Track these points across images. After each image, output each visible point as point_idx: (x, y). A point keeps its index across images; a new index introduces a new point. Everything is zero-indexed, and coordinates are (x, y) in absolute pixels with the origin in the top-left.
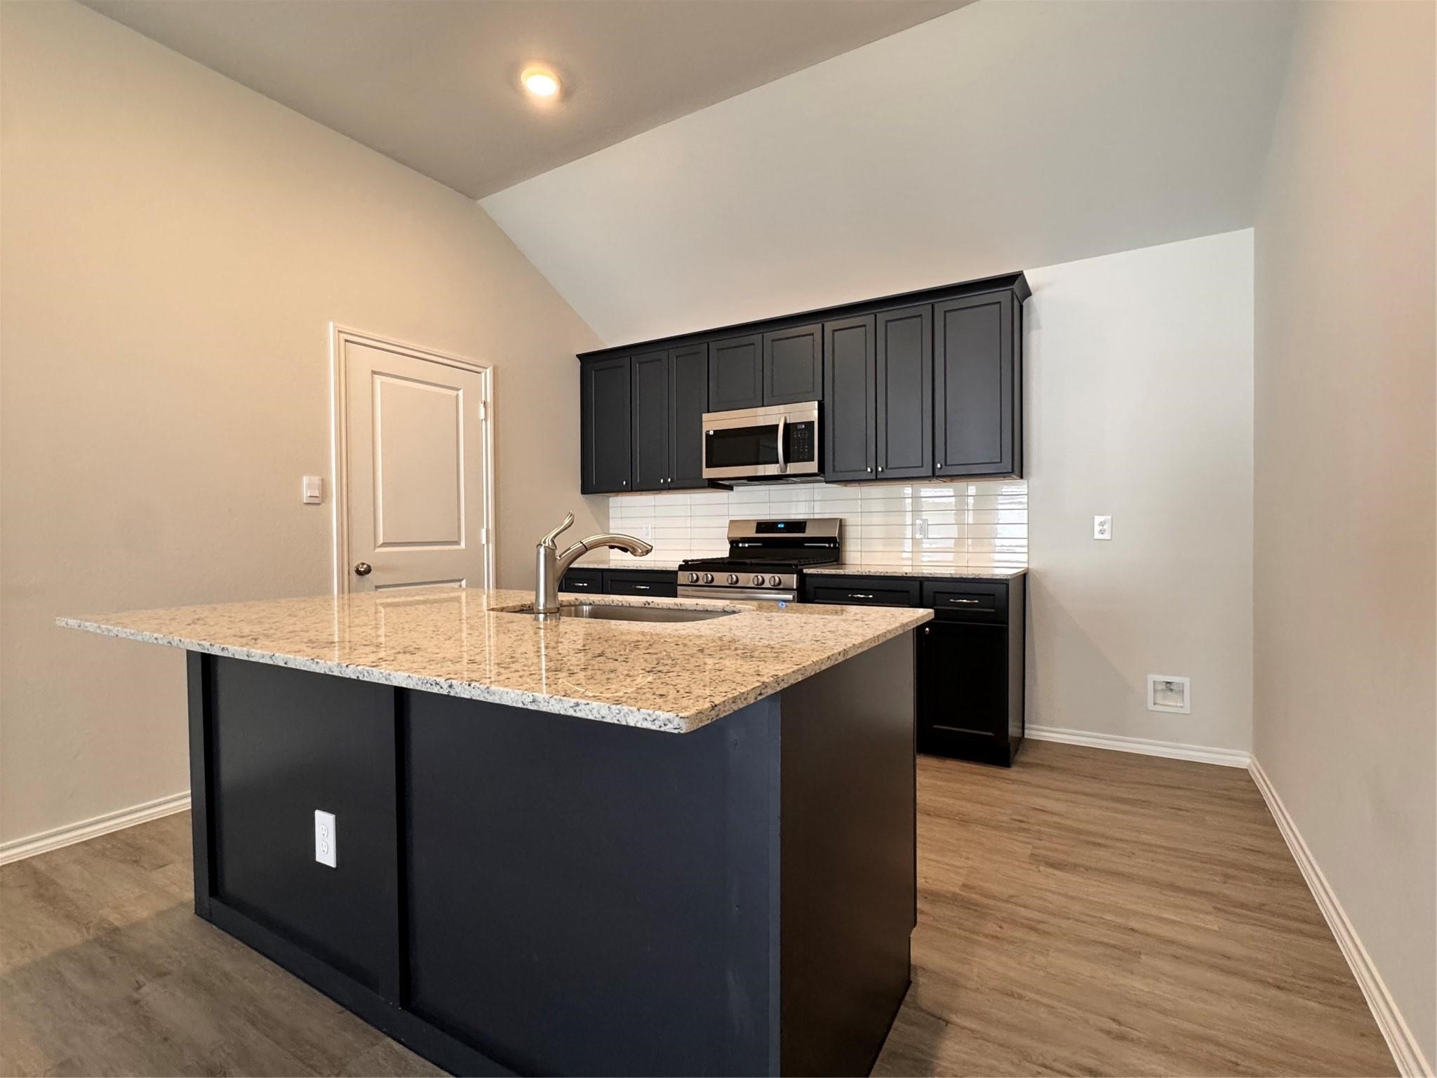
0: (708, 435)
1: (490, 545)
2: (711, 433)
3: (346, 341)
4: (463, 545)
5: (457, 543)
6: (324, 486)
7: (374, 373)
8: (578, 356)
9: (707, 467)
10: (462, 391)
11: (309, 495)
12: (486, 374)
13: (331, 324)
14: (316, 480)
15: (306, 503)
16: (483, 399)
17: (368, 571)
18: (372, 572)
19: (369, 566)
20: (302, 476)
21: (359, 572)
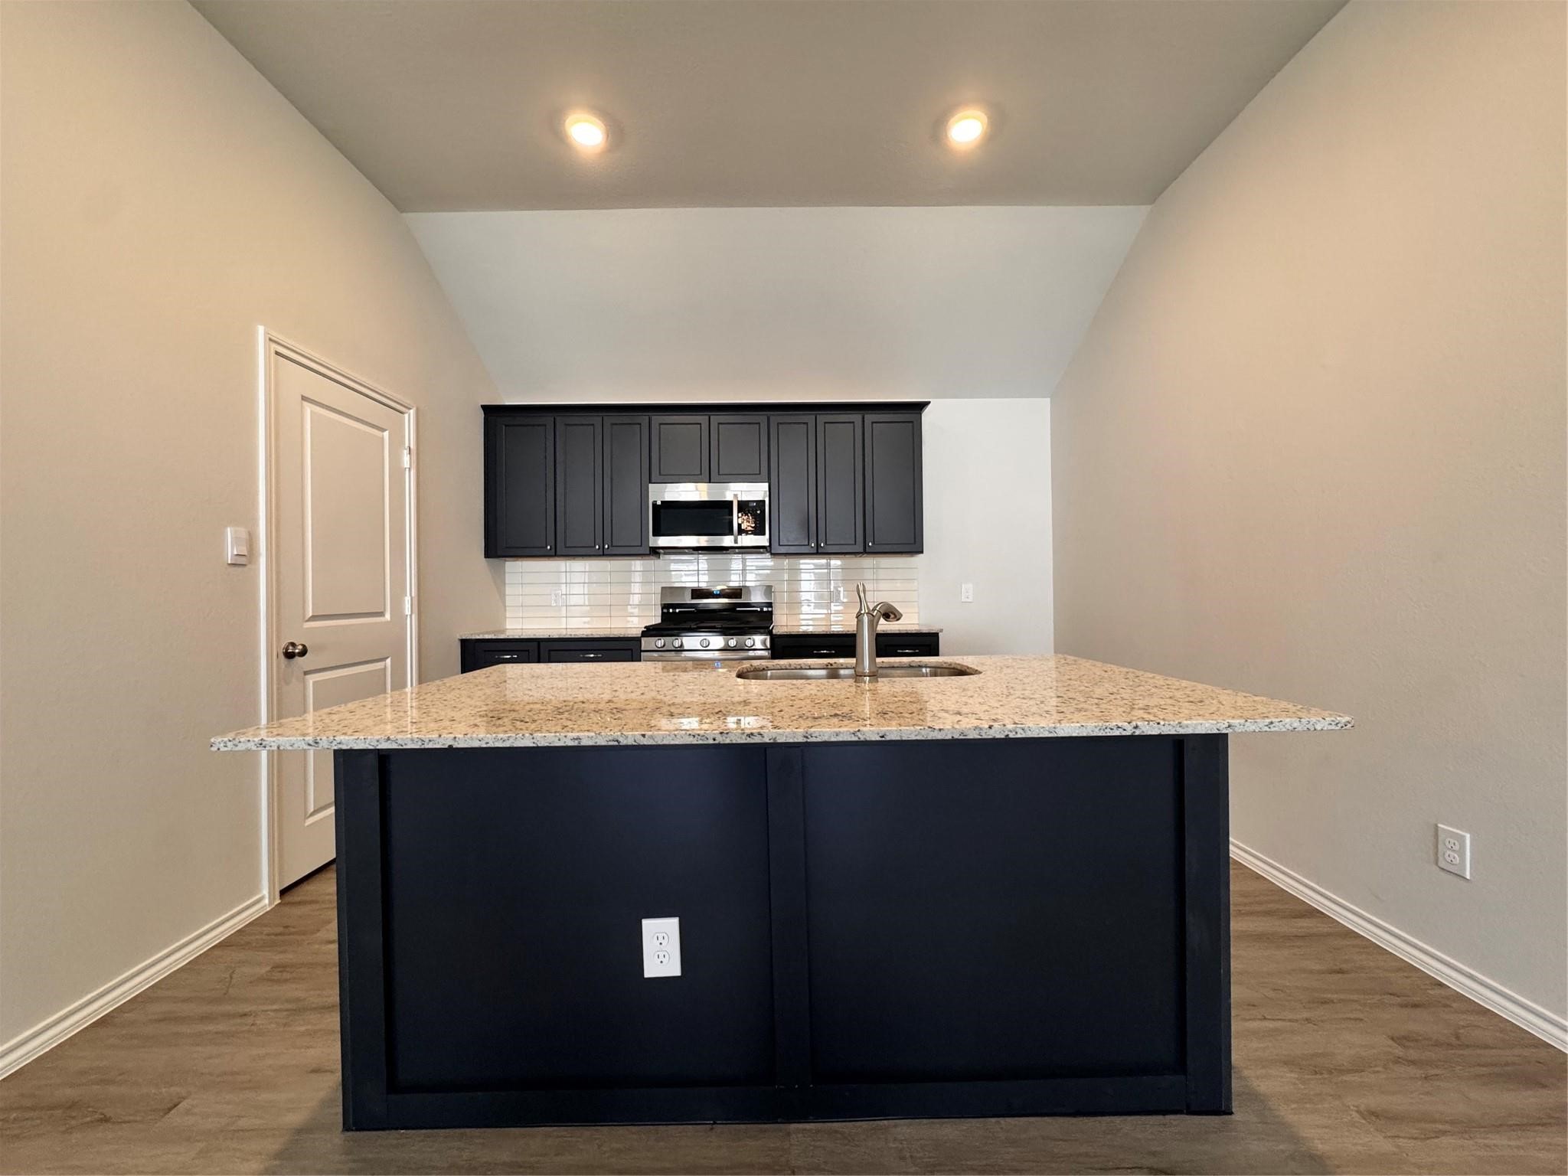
0: (654, 505)
1: (413, 616)
2: (659, 503)
3: (277, 353)
4: (388, 616)
5: (381, 614)
6: (251, 541)
7: (304, 398)
8: (482, 406)
9: (654, 535)
10: (387, 432)
11: (235, 553)
12: (409, 415)
13: (261, 329)
14: (242, 532)
15: (229, 564)
16: (407, 445)
17: (303, 653)
18: (308, 654)
19: (304, 646)
20: (226, 527)
21: (289, 656)
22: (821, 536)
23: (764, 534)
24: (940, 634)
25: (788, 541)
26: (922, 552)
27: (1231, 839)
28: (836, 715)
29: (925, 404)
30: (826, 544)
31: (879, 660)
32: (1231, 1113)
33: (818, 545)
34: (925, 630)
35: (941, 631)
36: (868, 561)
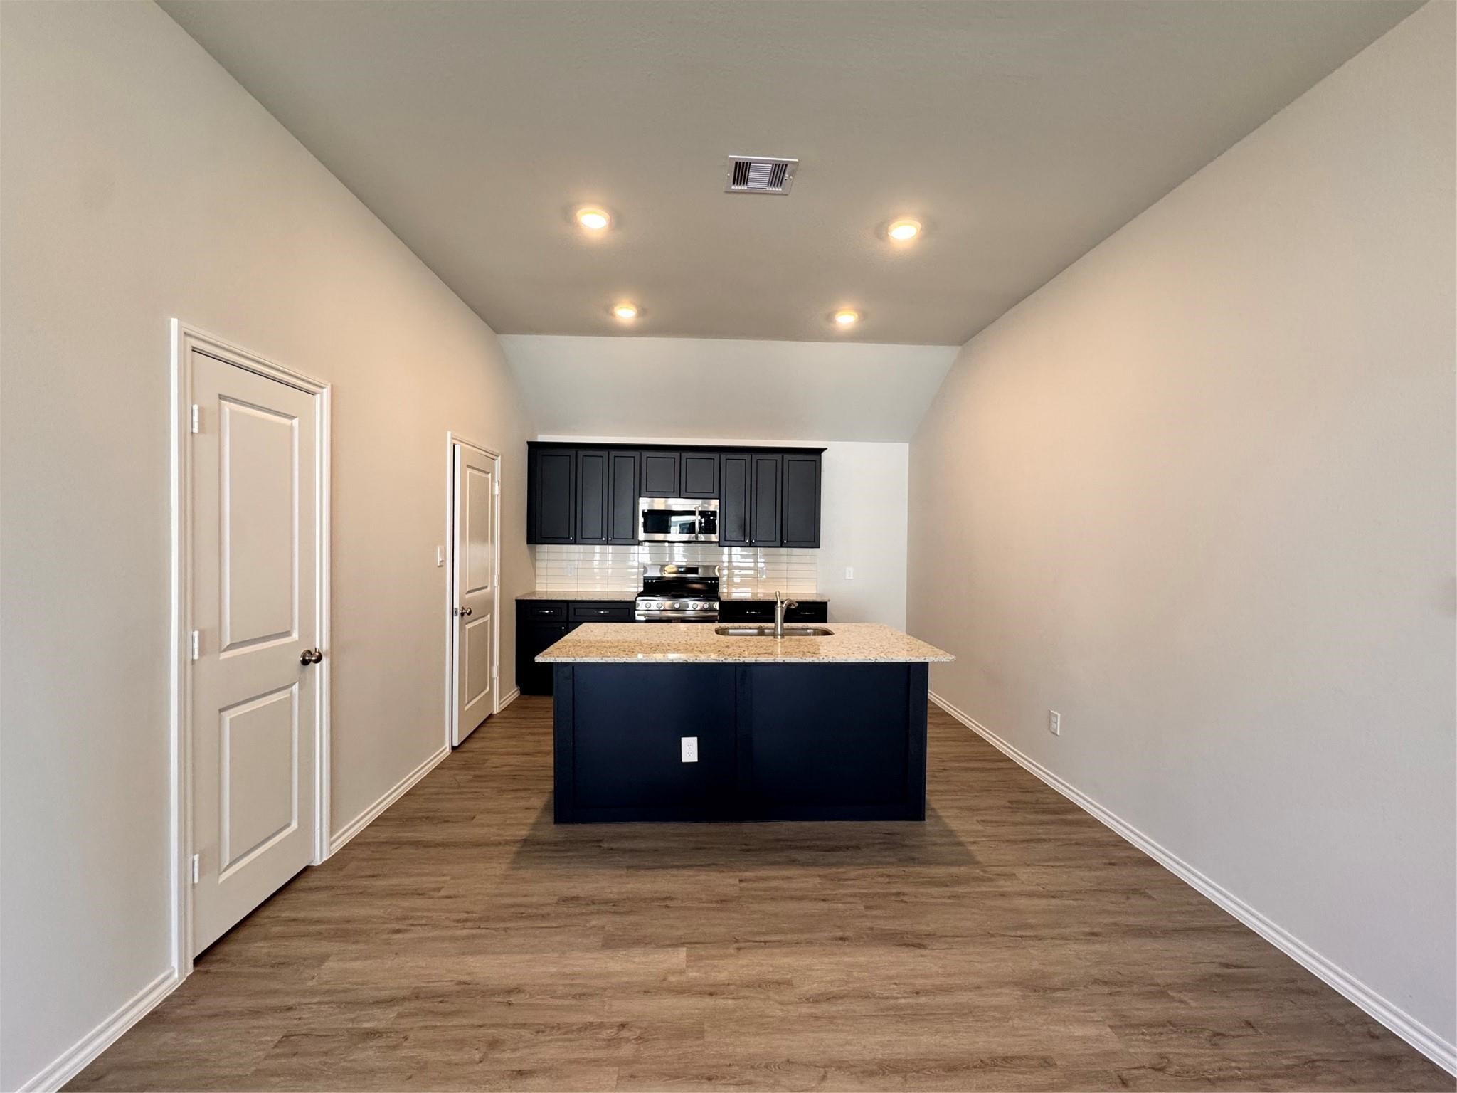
22: (753, 536)
23: (715, 533)
24: (828, 603)
25: (731, 537)
26: (819, 547)
27: (929, 690)
28: (766, 653)
29: (823, 450)
30: (756, 540)
31: (786, 625)
32: (924, 820)
33: (751, 541)
34: (819, 600)
35: (829, 601)
36: (783, 550)
